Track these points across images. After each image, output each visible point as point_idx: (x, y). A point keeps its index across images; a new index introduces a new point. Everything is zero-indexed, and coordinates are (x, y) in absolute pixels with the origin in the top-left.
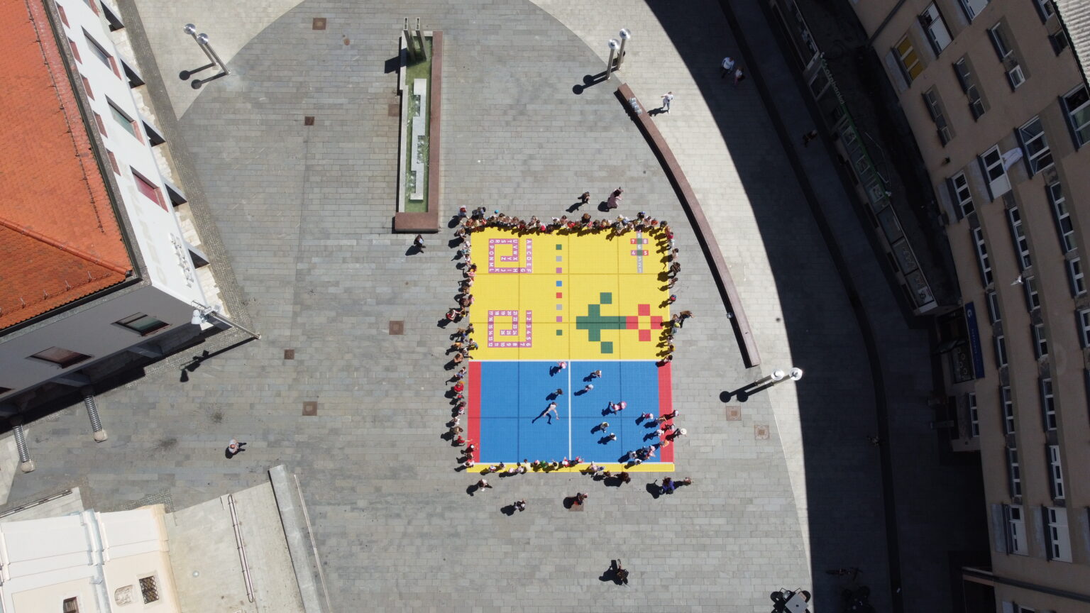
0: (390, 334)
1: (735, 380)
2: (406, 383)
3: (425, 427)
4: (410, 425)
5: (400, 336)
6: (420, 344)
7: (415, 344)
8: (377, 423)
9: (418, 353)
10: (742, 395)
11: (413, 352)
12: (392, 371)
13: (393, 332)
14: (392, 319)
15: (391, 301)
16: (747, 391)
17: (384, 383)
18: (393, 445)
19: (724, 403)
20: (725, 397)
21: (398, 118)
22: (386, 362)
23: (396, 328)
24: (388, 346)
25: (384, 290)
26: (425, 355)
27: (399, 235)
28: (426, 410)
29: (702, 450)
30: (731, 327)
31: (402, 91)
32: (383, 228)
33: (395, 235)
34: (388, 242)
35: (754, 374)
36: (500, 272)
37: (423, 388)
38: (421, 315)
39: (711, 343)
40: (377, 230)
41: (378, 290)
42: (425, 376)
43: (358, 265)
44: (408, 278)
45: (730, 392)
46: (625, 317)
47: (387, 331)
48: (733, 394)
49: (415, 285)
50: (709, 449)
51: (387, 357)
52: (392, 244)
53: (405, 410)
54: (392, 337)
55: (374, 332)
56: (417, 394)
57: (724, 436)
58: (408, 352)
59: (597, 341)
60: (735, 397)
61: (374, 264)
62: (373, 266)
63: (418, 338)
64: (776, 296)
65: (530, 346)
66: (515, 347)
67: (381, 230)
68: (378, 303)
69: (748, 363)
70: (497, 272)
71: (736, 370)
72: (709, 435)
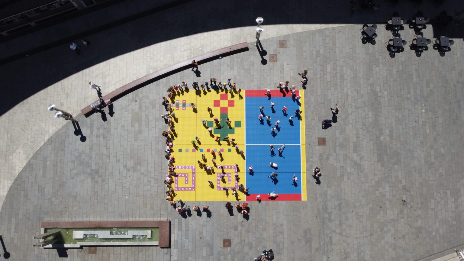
0: (230, 247)
1: (255, 56)
2: (258, 236)
3: (282, 225)
4: (281, 233)
5: (231, 240)
6: (236, 229)
7: (236, 232)
9: (241, 230)
10: (263, 53)
11: (241, 233)
12: (252, 245)
13: (229, 245)
14: (222, 246)
15: (211, 247)
16: (261, 51)
17: (259, 249)
18: (293, 242)
19: (268, 62)
20: (264, 62)
21: (98, 248)
22: (247, 249)
23: (227, 243)
24: (237, 248)
25: (204, 252)
26: (242, 226)
27: (172, 244)
28: (274, 224)
29: (292, 75)
30: (226, 57)
31: (80, 246)
32: (167, 253)
33: (172, 247)
34: (176, 250)
35: (252, 46)
36: (195, 184)
37: (261, 227)
38: (219, 229)
39: (235, 68)
40: (169, 257)
41: (204, 254)
42: (255, 226)
44: (198, 238)
45: (261, 59)
46: (221, 114)
49: (202, 233)
50: (292, 72)
51: (243, 248)
52: (177, 248)
53: (274, 236)
54: (232, 246)
55: (229, 256)
56: (264, 230)
57: (285, 63)
58: (241, 236)
59: (234, 129)
60: (265, 57)
61: (189, 258)
63: (233, 230)
64: (209, 33)
67: (169, 255)
68: (212, 255)
69: (246, 49)
72: (284, 71)
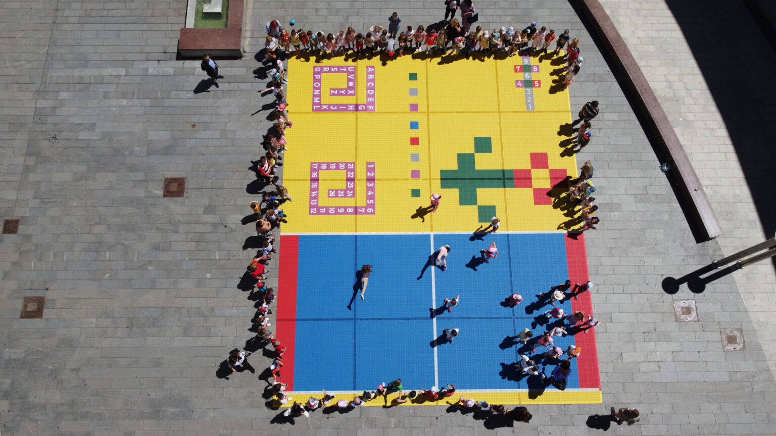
0: (164, 196)
1: (683, 260)
2: (184, 267)
3: (208, 334)
4: (186, 332)
5: (180, 198)
6: (209, 210)
7: (201, 211)
8: (134, 329)
9: (205, 223)
10: (696, 282)
11: (197, 223)
12: (163, 250)
13: (168, 193)
14: (170, 175)
15: (168, 151)
16: (702, 277)
17: (150, 268)
18: (157, 363)
19: (670, 296)
20: (670, 286)
22: (154, 237)
23: (174, 187)
24: (159, 213)
25: (160, 135)
26: (215, 226)
27: (186, 62)
28: (212, 309)
29: (643, 367)
32: (165, 53)
33: (180, 63)
34: (171, 71)
35: (711, 252)
36: (329, 110)
37: (209, 275)
38: (212, 170)
39: (641, 206)
40: (156, 56)
41: (152, 135)
42: (213, 258)
43: (124, 102)
44: (195, 119)
45: (677, 277)
46: (511, 171)
47: (161, 193)
48: (682, 281)
49: (206, 128)
50: (653, 367)
51: (158, 229)
52: (175, 74)
53: (179, 309)
54: (167, 201)
55: (141, 193)
56: (200, 284)
57: (675, 346)
58: (189, 223)
59: (471, 204)
60: (684, 287)
61: (148, 101)
62: (147, 102)
63: (205, 201)
65: (374, 213)
66: (350, 213)
67: (162, 56)
68: (149, 154)
69: (700, 234)
70: (325, 110)
71: (682, 245)
72: (652, 344)
